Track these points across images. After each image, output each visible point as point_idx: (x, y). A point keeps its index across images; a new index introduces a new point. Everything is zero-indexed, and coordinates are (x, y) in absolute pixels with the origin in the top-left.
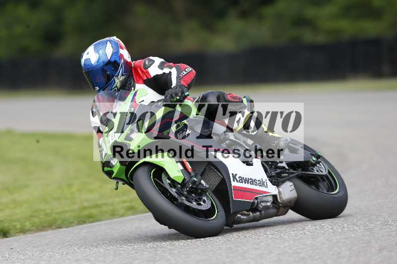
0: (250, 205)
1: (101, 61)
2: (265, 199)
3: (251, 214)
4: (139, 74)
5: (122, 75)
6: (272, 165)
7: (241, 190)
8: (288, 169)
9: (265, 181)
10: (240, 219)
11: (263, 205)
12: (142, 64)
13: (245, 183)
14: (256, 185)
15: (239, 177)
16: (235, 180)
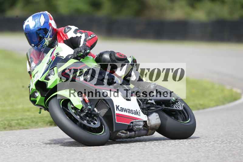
0: (128, 127)
1: (37, 26)
2: (138, 123)
3: (128, 133)
4: (61, 37)
5: (50, 37)
6: (144, 101)
7: (121, 117)
8: (155, 105)
9: (138, 111)
10: (120, 136)
11: (137, 127)
12: (63, 30)
13: (125, 112)
14: (133, 114)
15: (121, 108)
16: (118, 109)
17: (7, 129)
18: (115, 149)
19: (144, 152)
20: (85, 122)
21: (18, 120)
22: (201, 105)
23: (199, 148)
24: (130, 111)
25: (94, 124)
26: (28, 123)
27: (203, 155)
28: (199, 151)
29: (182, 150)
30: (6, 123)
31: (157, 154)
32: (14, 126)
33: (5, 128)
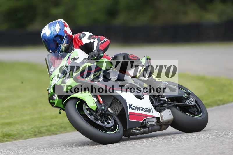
0: (141, 124)
2: (151, 120)
3: (142, 129)
8: (167, 102)
10: (134, 133)
11: (150, 124)
12: (79, 37)
13: (137, 110)
14: (145, 112)
15: (134, 107)
16: (131, 108)
17: (37, 136)
18: (142, 147)
19: (170, 148)
20: (99, 122)
21: (47, 126)
22: (220, 101)
23: (223, 140)
24: (142, 109)
25: (108, 123)
26: (56, 128)
27: (227, 147)
28: (224, 143)
29: (207, 144)
30: (36, 130)
31: (184, 149)
32: (44, 133)
33: (35, 135)
